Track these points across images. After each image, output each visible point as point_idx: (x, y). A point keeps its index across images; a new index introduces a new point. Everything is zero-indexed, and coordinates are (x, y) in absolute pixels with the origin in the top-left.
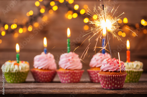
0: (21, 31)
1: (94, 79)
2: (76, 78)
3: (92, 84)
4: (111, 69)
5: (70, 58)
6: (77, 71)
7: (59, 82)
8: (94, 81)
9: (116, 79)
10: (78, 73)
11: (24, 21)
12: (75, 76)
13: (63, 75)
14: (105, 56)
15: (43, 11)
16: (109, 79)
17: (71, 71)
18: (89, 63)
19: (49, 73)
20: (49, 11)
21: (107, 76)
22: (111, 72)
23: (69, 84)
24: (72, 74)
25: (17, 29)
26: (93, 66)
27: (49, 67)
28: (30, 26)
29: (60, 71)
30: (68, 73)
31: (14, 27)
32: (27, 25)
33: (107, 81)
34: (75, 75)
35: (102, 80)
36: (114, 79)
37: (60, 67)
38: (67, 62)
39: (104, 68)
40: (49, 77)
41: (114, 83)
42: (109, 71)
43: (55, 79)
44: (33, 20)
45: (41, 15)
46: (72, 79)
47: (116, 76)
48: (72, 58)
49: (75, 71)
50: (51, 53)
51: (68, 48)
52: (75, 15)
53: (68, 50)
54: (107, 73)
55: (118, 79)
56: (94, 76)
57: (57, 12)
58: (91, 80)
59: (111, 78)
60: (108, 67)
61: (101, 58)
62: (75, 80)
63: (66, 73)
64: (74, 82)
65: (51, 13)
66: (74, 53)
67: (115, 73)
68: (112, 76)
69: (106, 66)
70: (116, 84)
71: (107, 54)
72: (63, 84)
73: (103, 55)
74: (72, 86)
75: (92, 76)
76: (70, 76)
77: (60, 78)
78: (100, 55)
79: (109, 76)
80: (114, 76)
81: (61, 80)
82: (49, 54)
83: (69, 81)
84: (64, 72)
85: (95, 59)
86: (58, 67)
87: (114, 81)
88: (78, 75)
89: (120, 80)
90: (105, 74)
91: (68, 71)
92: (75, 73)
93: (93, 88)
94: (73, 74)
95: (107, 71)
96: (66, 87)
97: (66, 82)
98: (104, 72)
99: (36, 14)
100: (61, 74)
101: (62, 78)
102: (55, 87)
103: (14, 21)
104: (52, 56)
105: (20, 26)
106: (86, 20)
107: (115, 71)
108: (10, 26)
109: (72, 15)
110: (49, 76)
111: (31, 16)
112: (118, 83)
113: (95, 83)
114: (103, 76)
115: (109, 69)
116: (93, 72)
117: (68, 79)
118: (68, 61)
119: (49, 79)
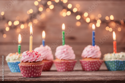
0: (22, 26)
1: (86, 68)
2: (70, 67)
3: (84, 72)
4: (30, 60)
5: (65, 50)
6: (71, 61)
7: (56, 71)
8: (85, 70)
9: (35, 68)
10: (72, 63)
11: (25, 18)
12: (69, 66)
13: (59, 65)
14: (95, 48)
15: (41, 9)
16: (29, 69)
17: (66, 61)
18: (81, 54)
19: (47, 63)
20: (47, 9)
21: (27, 66)
22: (30, 62)
23: (64, 72)
24: (66, 63)
25: (19, 25)
26: (85, 57)
27: (46, 58)
28: (30, 22)
29: (56, 61)
30: (63, 63)
31: (16, 23)
32: (28, 21)
33: (27, 70)
34: (70, 64)
35: (23, 69)
36: (33, 68)
37: (56, 57)
38: (62, 54)
39: (24, 59)
40: (47, 67)
41: (33, 72)
42: (28, 62)
43: (52, 68)
44: (32, 17)
45: (39, 13)
46: (67, 68)
47: (35, 66)
48: (67, 50)
49: (69, 61)
50: (49, 46)
51: (63, 41)
52: (69, 13)
53: (63, 43)
54: (27, 63)
55: (37, 68)
56: (86, 65)
57: (53, 10)
58: (83, 68)
59: (31, 68)
60: (28, 58)
61: (92, 50)
62: (69, 69)
63: (61, 63)
64: (69, 71)
65: (48, 11)
66: (68, 46)
67: (34, 63)
68: (32, 66)
69: (26, 57)
70: (35, 73)
71: (97, 46)
72: (59, 72)
73: (93, 47)
74: (66, 74)
75: (83, 65)
76: (65, 65)
77: (56, 67)
78: (91, 47)
79: (29, 66)
80: (33, 66)
81: (57, 69)
82: (47, 47)
83: (64, 70)
84: (59, 62)
85: (87, 50)
86: (55, 58)
87: (33, 70)
88: (71, 64)
89: (38, 69)
90: (25, 64)
91: (63, 61)
92: (69, 63)
93: (85, 75)
94: (68, 63)
95: (27, 62)
96: (62, 75)
97: (62, 70)
98: (24, 63)
99: (35, 12)
100: (57, 64)
101: (58, 67)
102: (52, 75)
103: (17, 18)
104: (49, 48)
105: (22, 22)
106: (78, 17)
107: (34, 62)
108: (13, 22)
109: (66, 12)
110: (47, 65)
111: (31, 14)
112: (37, 71)
113: (87, 71)
114: (23, 66)
115: (29, 60)
116: (84, 62)
117: (63, 68)
118: (63, 52)
119: (46, 68)
